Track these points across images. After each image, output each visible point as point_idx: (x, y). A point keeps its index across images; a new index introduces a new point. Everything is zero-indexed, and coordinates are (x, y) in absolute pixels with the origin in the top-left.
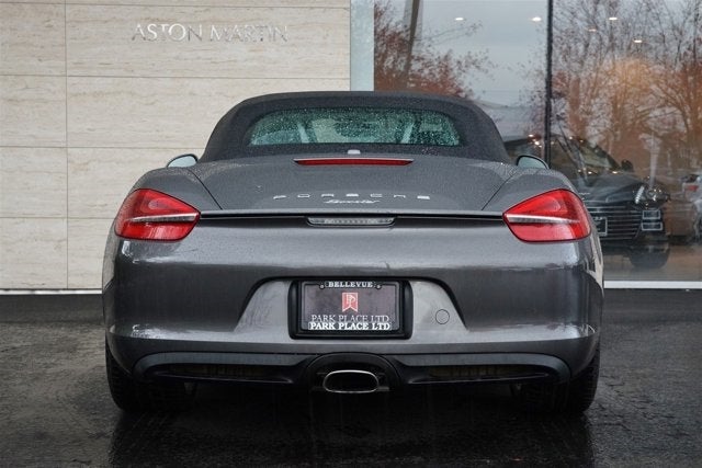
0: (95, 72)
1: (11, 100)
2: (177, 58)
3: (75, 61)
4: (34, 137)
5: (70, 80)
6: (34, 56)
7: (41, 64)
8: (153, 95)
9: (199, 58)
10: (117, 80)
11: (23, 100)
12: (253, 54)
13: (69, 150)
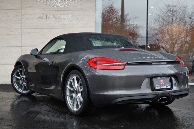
0: (29, 27)
1: (7, 34)
2: (50, 24)
3: (24, 24)
4: (13, 44)
5: (23, 29)
6: (13, 23)
7: (16, 25)
8: (44, 33)
9: (56, 24)
10: (34, 29)
11: (10, 34)
12: (69, 23)
13: (22, 47)
